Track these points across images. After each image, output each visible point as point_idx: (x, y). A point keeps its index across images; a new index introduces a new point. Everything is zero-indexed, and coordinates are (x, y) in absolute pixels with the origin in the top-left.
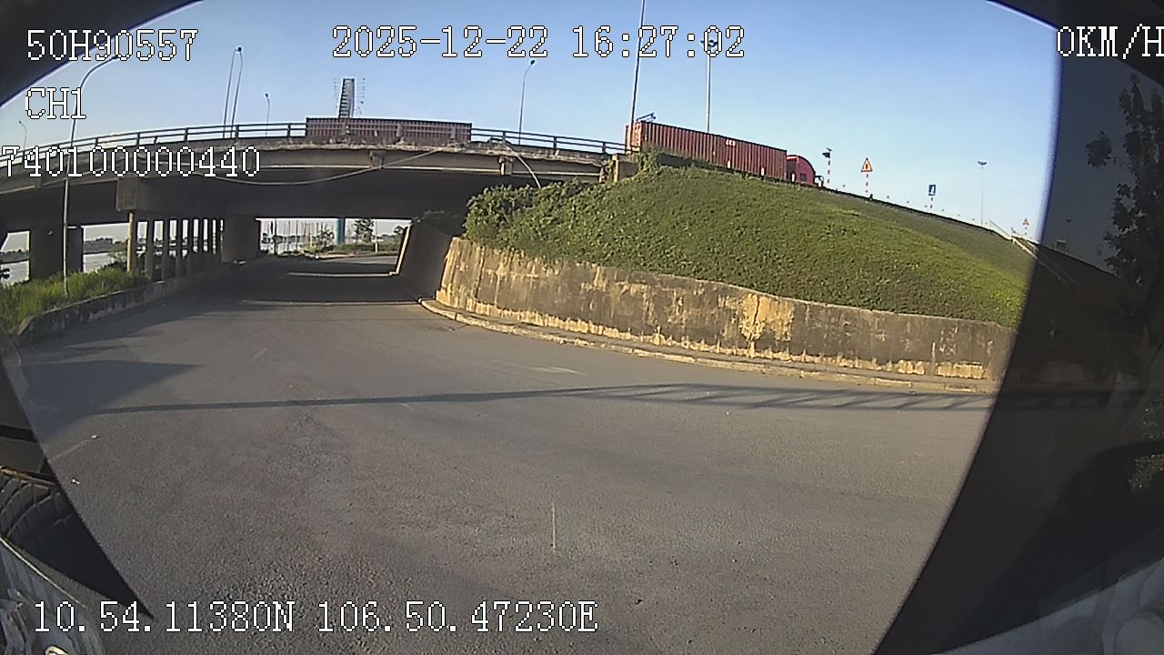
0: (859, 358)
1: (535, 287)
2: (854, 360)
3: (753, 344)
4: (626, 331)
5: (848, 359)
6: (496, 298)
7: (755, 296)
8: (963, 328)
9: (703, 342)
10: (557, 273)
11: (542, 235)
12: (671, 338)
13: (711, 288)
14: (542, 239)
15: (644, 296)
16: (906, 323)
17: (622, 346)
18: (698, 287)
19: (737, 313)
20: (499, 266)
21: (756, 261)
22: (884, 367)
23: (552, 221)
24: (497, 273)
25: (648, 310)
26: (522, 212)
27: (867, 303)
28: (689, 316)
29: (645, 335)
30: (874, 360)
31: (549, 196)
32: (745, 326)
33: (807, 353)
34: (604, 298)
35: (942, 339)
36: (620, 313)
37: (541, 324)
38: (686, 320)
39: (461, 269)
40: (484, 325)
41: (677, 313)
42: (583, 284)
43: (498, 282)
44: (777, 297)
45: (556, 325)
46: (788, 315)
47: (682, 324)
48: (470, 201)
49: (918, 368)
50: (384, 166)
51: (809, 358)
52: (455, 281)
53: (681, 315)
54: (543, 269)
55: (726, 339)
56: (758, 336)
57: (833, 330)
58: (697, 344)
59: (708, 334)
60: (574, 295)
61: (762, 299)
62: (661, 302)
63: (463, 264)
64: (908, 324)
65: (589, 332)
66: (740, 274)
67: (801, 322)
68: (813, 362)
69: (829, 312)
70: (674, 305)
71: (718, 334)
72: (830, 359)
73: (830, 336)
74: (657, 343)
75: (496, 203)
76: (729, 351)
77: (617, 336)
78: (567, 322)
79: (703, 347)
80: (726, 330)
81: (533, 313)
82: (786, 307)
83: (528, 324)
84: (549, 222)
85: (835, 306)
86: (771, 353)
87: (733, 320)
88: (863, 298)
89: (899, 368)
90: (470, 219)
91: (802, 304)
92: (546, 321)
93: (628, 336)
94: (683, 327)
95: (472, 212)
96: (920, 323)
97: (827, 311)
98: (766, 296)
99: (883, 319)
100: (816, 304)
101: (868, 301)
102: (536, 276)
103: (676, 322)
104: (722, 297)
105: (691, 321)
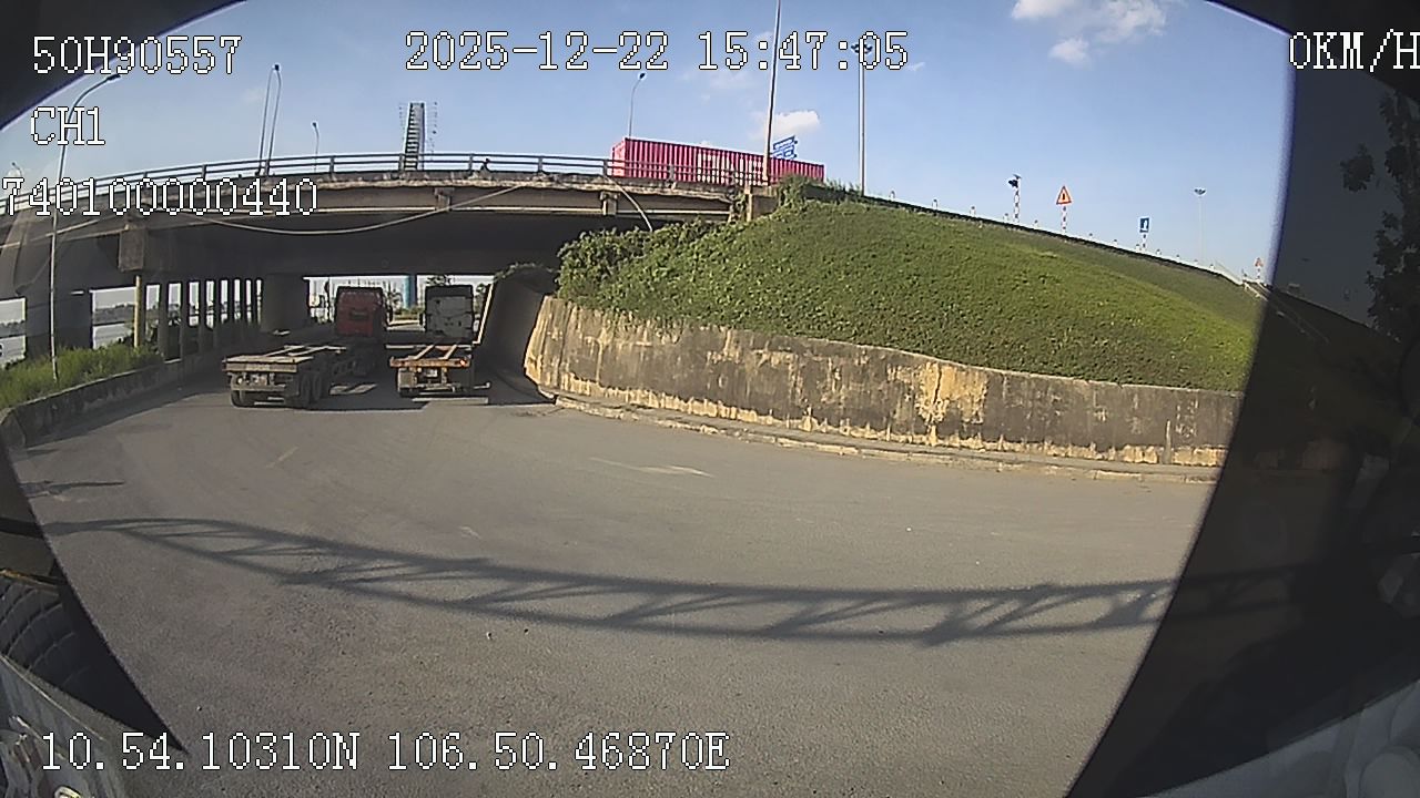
0: (1074, 445)
1: (647, 359)
2: (1066, 447)
3: (934, 428)
4: (768, 414)
5: (1058, 446)
6: (598, 372)
7: (935, 366)
8: (1205, 402)
9: (868, 427)
10: (675, 340)
11: (656, 291)
12: (825, 422)
13: (877, 356)
14: (655, 296)
15: (790, 367)
16: (1133, 396)
17: (761, 433)
18: (860, 355)
19: (912, 387)
20: (600, 332)
21: (934, 319)
22: (1105, 455)
23: (668, 272)
24: (599, 340)
25: (795, 385)
26: (630, 261)
27: (1081, 372)
28: (850, 393)
29: (791, 418)
30: (1093, 446)
31: (664, 242)
32: (923, 405)
33: (1005, 439)
34: (737, 371)
35: (1179, 417)
36: (757, 390)
37: (657, 406)
38: (846, 399)
39: (553, 337)
40: (582, 408)
41: (833, 389)
42: (710, 354)
43: (600, 353)
44: (964, 366)
45: (676, 408)
46: (980, 390)
47: (840, 404)
48: (562, 250)
49: (1150, 454)
50: (453, 207)
51: (1007, 445)
52: (546, 352)
53: (838, 392)
54: (657, 334)
55: (897, 422)
56: (940, 417)
57: (1039, 408)
58: (862, 430)
59: (874, 416)
60: (698, 367)
61: (945, 369)
62: (812, 374)
63: (555, 329)
64: (1136, 399)
65: (718, 415)
66: (914, 337)
67: (996, 399)
68: (1013, 451)
69: (1033, 385)
70: (829, 380)
71: (888, 417)
72: (1036, 445)
73: (1035, 414)
74: (808, 429)
75: (596, 251)
76: (903, 438)
77: (755, 420)
78: (689, 403)
79: (868, 433)
80: (898, 410)
81: (646, 392)
82: (976, 379)
83: (639, 407)
84: (664, 274)
85: (1041, 376)
86: (958, 439)
87: (908, 397)
88: (1075, 365)
89: (1123, 456)
90: (564, 272)
91: (996, 374)
92: (662, 401)
93: (770, 420)
94: (841, 407)
95: (565, 263)
96: (1150, 396)
97: (1029, 384)
98: (950, 365)
99: (1103, 392)
100: (1015, 373)
101: (1083, 368)
102: (648, 344)
103: (833, 401)
104: (892, 367)
105: (853, 399)
